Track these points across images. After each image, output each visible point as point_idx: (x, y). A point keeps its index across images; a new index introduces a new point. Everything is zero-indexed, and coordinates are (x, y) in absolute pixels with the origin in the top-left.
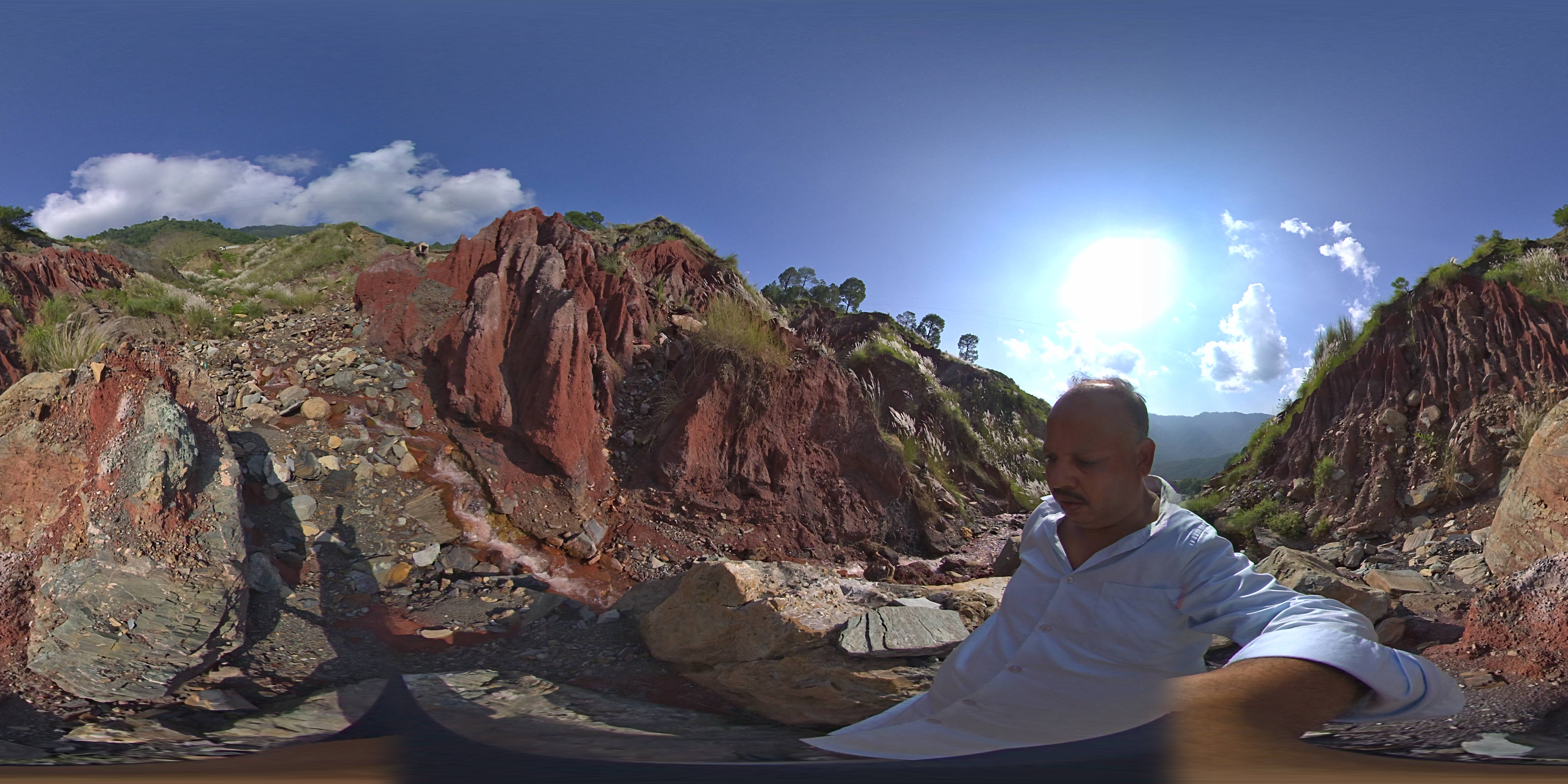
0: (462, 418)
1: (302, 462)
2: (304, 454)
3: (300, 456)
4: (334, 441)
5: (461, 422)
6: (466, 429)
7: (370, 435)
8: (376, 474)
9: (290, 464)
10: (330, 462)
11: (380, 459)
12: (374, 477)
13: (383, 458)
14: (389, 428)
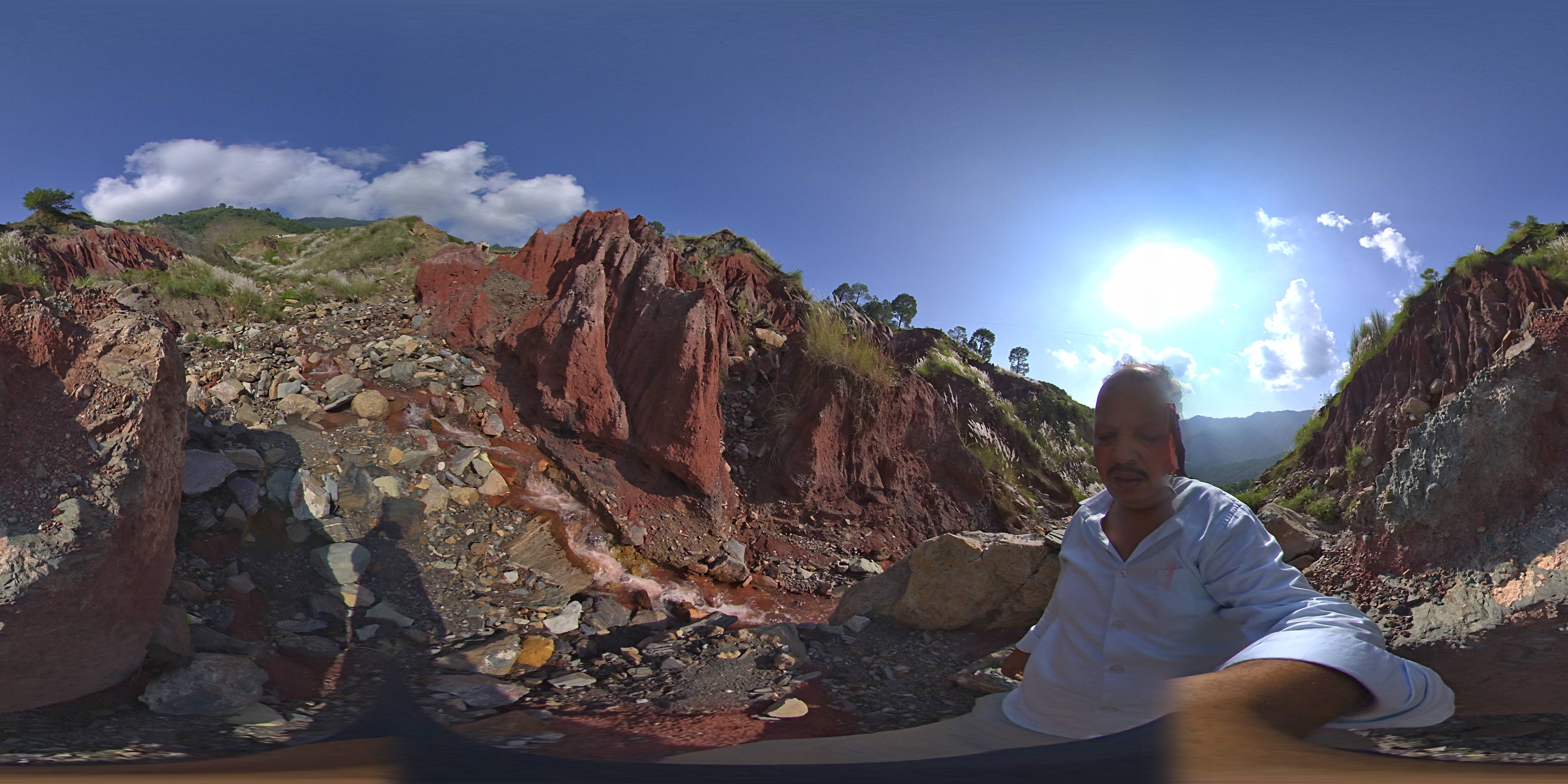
0: (557, 427)
1: (349, 487)
2: (353, 473)
3: (348, 476)
4: (395, 455)
5: (554, 431)
6: (562, 441)
7: (440, 444)
8: (451, 502)
9: (331, 488)
10: (388, 485)
11: (455, 480)
12: (448, 506)
13: (459, 477)
14: (467, 437)
